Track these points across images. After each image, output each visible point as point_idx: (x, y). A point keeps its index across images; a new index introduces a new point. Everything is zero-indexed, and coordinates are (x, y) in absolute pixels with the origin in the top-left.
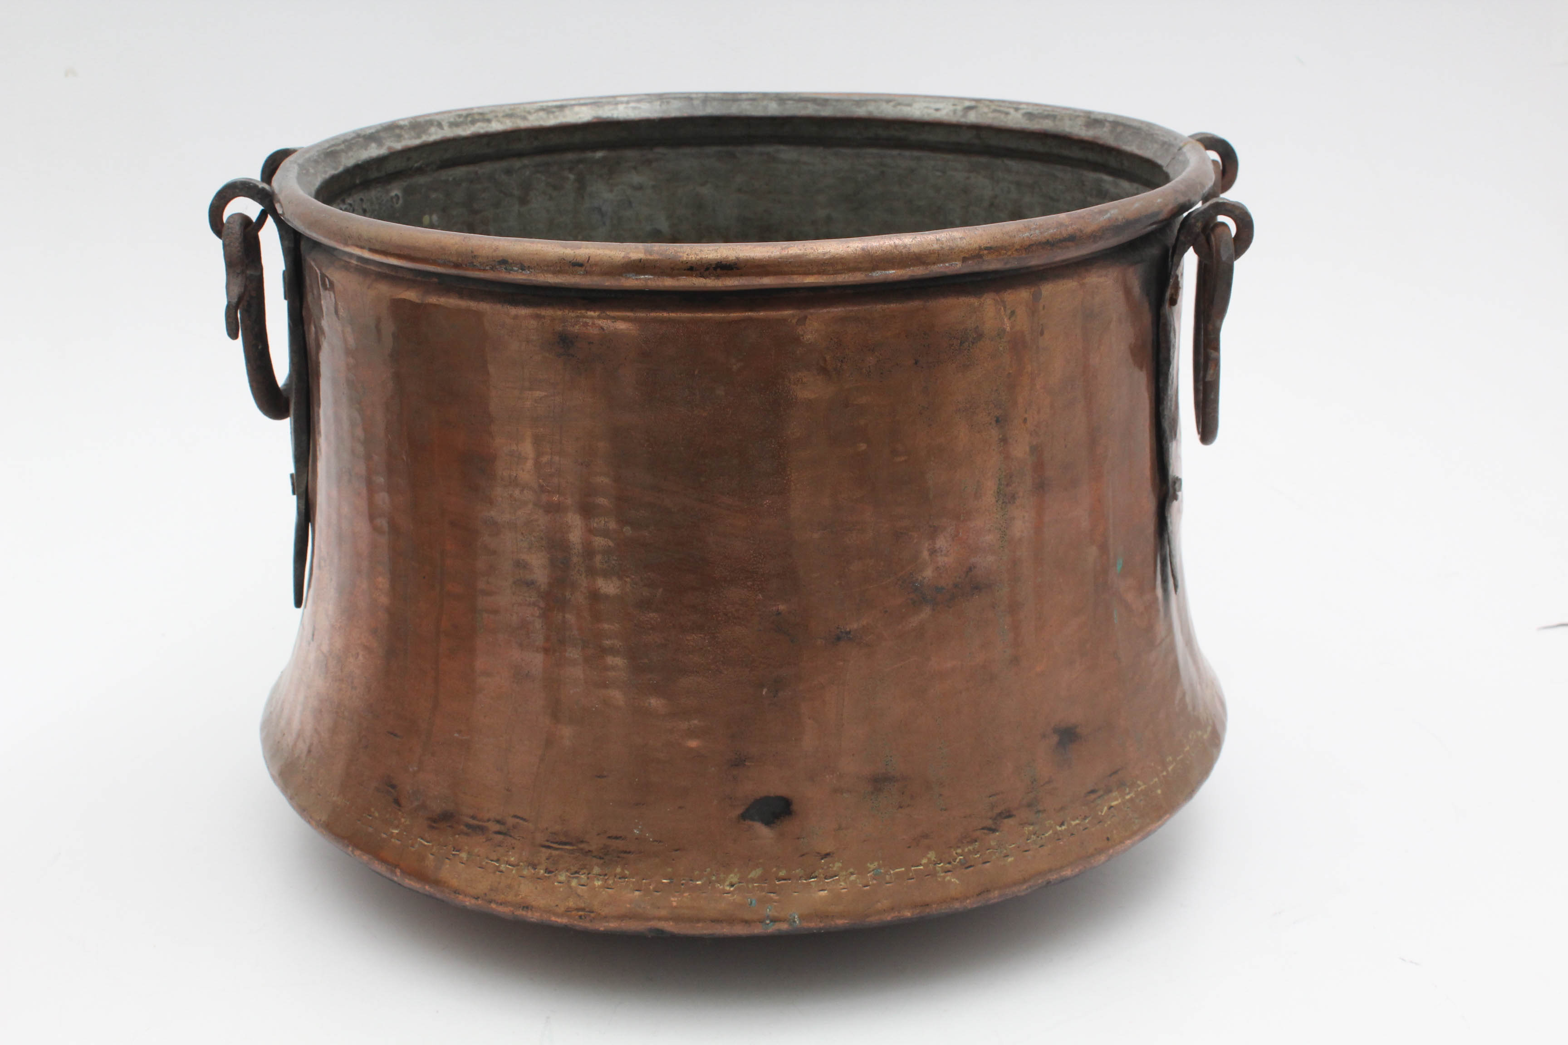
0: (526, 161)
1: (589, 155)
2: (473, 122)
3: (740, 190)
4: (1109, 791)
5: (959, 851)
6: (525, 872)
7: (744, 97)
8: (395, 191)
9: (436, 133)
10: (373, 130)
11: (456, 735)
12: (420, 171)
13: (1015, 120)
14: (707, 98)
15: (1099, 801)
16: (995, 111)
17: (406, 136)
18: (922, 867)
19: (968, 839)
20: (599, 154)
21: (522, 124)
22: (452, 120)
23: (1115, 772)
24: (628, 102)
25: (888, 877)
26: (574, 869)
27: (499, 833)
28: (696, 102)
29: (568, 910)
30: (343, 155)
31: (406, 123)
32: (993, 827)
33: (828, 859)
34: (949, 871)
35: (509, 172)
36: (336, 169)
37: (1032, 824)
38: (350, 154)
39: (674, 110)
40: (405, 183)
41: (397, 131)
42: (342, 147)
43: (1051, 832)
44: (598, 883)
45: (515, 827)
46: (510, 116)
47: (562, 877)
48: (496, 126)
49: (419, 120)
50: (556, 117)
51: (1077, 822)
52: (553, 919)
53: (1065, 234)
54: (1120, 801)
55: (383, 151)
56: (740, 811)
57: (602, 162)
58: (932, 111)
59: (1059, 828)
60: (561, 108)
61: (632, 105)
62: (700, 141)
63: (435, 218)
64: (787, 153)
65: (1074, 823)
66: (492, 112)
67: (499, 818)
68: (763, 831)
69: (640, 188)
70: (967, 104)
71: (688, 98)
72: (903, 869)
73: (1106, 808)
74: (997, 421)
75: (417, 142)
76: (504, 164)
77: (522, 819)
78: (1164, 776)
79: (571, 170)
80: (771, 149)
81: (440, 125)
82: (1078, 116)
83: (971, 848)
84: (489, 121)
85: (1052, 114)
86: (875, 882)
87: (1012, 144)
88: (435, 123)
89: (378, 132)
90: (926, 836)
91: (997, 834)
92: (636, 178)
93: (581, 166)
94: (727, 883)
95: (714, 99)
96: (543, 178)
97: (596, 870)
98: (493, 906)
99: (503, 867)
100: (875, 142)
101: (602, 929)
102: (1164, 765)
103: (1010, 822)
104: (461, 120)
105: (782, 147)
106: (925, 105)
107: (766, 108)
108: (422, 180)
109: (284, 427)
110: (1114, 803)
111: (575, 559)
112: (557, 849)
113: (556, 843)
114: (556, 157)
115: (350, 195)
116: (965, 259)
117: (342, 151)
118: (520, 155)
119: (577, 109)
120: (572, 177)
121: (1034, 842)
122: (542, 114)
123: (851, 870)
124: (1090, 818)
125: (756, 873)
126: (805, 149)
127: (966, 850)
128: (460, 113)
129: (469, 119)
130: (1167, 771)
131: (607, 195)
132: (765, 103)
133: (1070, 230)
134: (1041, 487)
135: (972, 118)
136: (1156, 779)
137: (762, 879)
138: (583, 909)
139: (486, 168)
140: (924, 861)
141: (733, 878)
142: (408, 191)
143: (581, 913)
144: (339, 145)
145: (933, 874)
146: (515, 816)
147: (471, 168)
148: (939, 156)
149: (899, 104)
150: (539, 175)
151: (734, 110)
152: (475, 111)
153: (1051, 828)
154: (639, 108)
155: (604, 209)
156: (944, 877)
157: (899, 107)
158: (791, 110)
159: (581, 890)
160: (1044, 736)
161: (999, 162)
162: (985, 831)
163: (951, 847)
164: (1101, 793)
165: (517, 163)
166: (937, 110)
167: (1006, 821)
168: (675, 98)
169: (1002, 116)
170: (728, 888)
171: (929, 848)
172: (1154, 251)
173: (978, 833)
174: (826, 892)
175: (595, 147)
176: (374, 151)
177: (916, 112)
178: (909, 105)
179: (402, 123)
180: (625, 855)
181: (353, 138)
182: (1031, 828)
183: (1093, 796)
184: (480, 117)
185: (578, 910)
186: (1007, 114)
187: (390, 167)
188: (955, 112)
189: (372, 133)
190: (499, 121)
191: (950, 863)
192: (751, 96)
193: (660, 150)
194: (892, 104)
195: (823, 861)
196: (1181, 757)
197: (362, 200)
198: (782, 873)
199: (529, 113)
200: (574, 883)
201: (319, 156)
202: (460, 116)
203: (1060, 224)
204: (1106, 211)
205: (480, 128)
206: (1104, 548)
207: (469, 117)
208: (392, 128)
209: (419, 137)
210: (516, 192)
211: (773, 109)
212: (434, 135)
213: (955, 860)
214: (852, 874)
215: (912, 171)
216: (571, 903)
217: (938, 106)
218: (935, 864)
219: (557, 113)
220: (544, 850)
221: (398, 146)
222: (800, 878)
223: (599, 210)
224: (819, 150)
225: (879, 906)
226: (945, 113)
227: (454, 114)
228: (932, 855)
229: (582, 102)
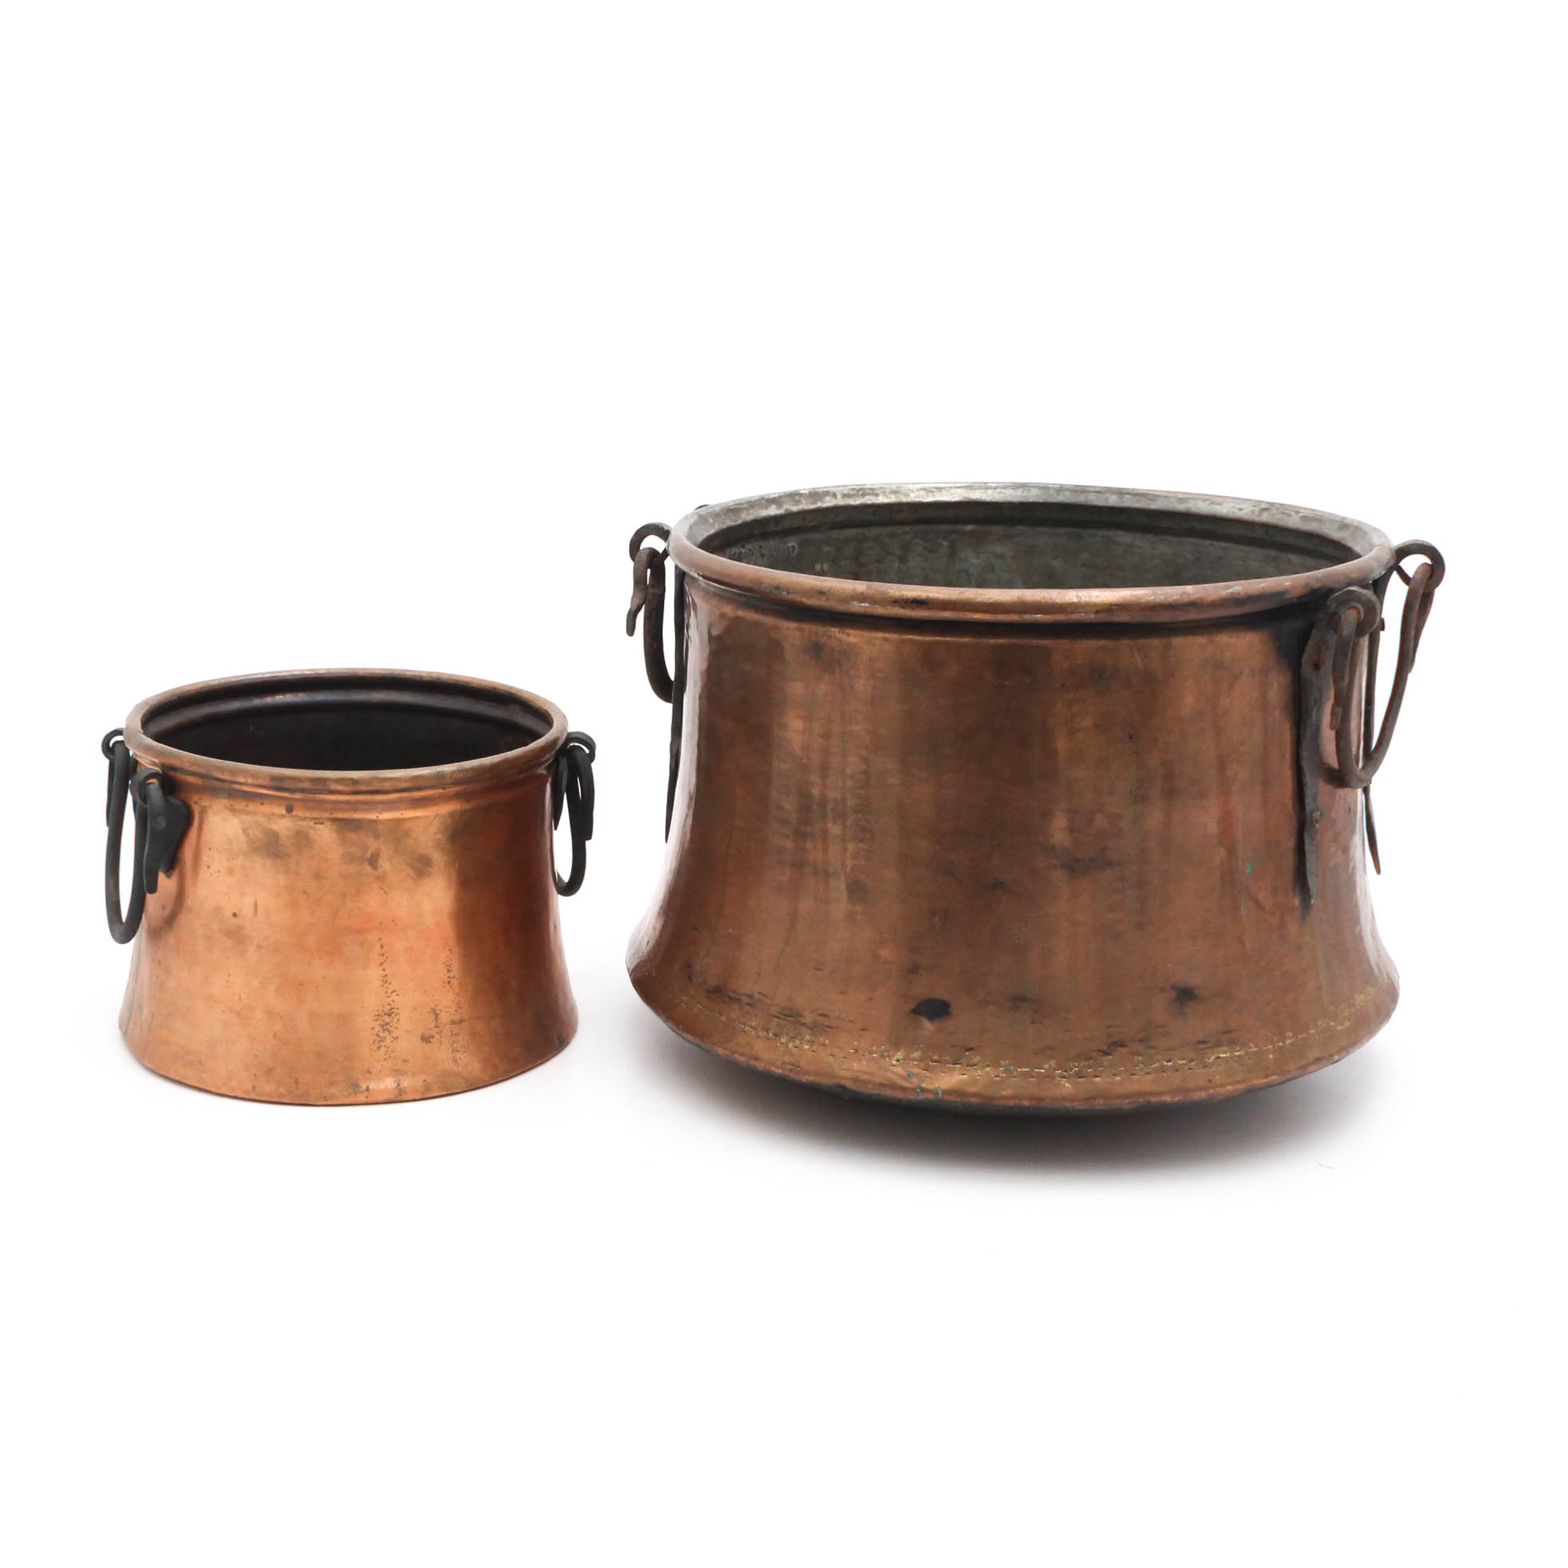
0: (907, 528)
1: (960, 527)
2: (863, 495)
3: (1084, 565)
4: (1219, 1044)
5: (1076, 1064)
6: (760, 1034)
7: (1092, 489)
8: (792, 543)
9: (830, 501)
10: (776, 496)
11: (731, 931)
12: (814, 529)
13: (1294, 522)
14: (1061, 489)
15: (1208, 1051)
16: (1282, 513)
17: (804, 502)
18: (1043, 1071)
19: (1084, 1056)
20: (969, 528)
21: (904, 499)
22: (846, 492)
23: (1229, 1032)
24: (996, 488)
25: (1015, 1073)
26: (792, 1035)
27: (748, 1004)
28: (1051, 491)
29: (783, 1063)
30: (745, 512)
31: (807, 492)
32: (1108, 1051)
33: (972, 1052)
34: (1064, 1078)
35: (892, 536)
36: (735, 521)
37: (1140, 1055)
38: (751, 512)
39: (1033, 496)
40: (801, 537)
41: (797, 498)
42: (746, 506)
43: (1157, 1065)
44: (806, 1047)
45: (759, 1000)
46: (894, 492)
47: (783, 1040)
48: (882, 499)
49: (817, 490)
50: (934, 496)
51: (1184, 1062)
52: (773, 1069)
53: (1186, 600)
54: (1228, 1055)
55: (781, 511)
56: (912, 1006)
57: (971, 534)
58: (1236, 511)
59: (1165, 1063)
60: (939, 489)
61: (999, 490)
62: (1056, 523)
63: (826, 566)
64: (1124, 537)
65: (1180, 1062)
66: (881, 488)
67: (750, 993)
68: (928, 1026)
69: (1001, 556)
70: (1264, 506)
71: (1045, 488)
72: (1028, 1070)
73: (1213, 1058)
74: (1131, 737)
75: (812, 507)
76: (889, 529)
77: (764, 995)
78: (1279, 1046)
79: (945, 538)
80: (1110, 533)
81: (834, 495)
82: (1336, 521)
83: (1086, 1063)
84: (877, 495)
85: (1319, 518)
86: (1004, 1075)
87: (1289, 540)
88: (831, 494)
89: (780, 497)
90: (1051, 1048)
91: (1110, 1057)
92: (999, 549)
93: (954, 535)
94: (895, 1058)
95: (1068, 490)
96: (921, 542)
97: (807, 1037)
98: (736, 1056)
99: (747, 1029)
100: (1191, 533)
101: (804, 1081)
102: (1284, 1039)
103: (1123, 1050)
104: (854, 492)
105: (1120, 533)
106: (1233, 505)
107: (1107, 499)
108: (816, 536)
109: (669, 707)
110: (1221, 1056)
111: (814, 807)
112: (784, 1019)
113: (784, 1015)
114: (932, 527)
115: (749, 542)
116: (1097, 612)
117: (746, 509)
118: (902, 523)
119: (953, 490)
120: (945, 543)
121: (1141, 1070)
122: (922, 492)
123: (988, 1063)
124: (1197, 1062)
125: (916, 1055)
126: (1139, 535)
127: (1082, 1064)
128: (854, 487)
129: (861, 492)
130: (1284, 1043)
131: (975, 561)
132: (1108, 495)
133: (1192, 598)
134: (1170, 793)
135: (1265, 518)
136: (1270, 1047)
137: (921, 1059)
138: (793, 1065)
139: (874, 531)
140: (1047, 1066)
141: (900, 1055)
142: (802, 544)
143: (791, 1067)
144: (743, 504)
145: (1052, 1077)
146: (760, 993)
147: (859, 531)
148: (1241, 547)
149: (1213, 503)
150: (917, 540)
151: (1081, 499)
152: (867, 487)
153: (1158, 1061)
154: (1005, 493)
155: (971, 571)
156: (1060, 1081)
157: (1212, 506)
158: (1128, 502)
159: (795, 1051)
160: (1162, 990)
161: (1282, 555)
162: (1101, 1054)
163: (1069, 1060)
164: (1209, 1045)
165: (899, 530)
166: (1240, 509)
167: (1119, 1048)
168: (1035, 487)
169: (1286, 517)
170: (894, 1062)
171: (1052, 1057)
172: (1297, 624)
173: (1093, 1054)
174: (965, 1076)
175: (966, 522)
176: (773, 511)
177: (1224, 510)
178: (1220, 504)
179: (802, 492)
180: (827, 1029)
181: (758, 500)
182: (1140, 1058)
183: (1203, 1046)
184: (870, 492)
185: (790, 1064)
186: (1290, 515)
187: (787, 524)
188: (1253, 512)
189: (775, 498)
190: (885, 495)
191: (1066, 1071)
192: (1097, 489)
193: (1020, 528)
194: (1208, 502)
195: (967, 1053)
196: (1304, 1036)
197: (761, 547)
198: (935, 1058)
199: (912, 491)
200: (791, 1045)
201: (722, 511)
202: (853, 490)
203: (1185, 593)
204: (1231, 587)
205: (869, 500)
206: (1231, 852)
207: (862, 491)
208: (794, 496)
209: (814, 502)
210: (898, 553)
211: (1113, 501)
212: (829, 502)
213: (1071, 1070)
214: (988, 1066)
215: (1220, 558)
216: (786, 1059)
217: (1242, 506)
218: (1055, 1070)
219: (936, 493)
220: (775, 1019)
221: (795, 509)
222: (949, 1063)
223: (967, 572)
224: (1149, 537)
225: (1004, 1093)
226: (1246, 513)
227: (848, 488)
228: (1053, 1063)
229: (958, 485)
